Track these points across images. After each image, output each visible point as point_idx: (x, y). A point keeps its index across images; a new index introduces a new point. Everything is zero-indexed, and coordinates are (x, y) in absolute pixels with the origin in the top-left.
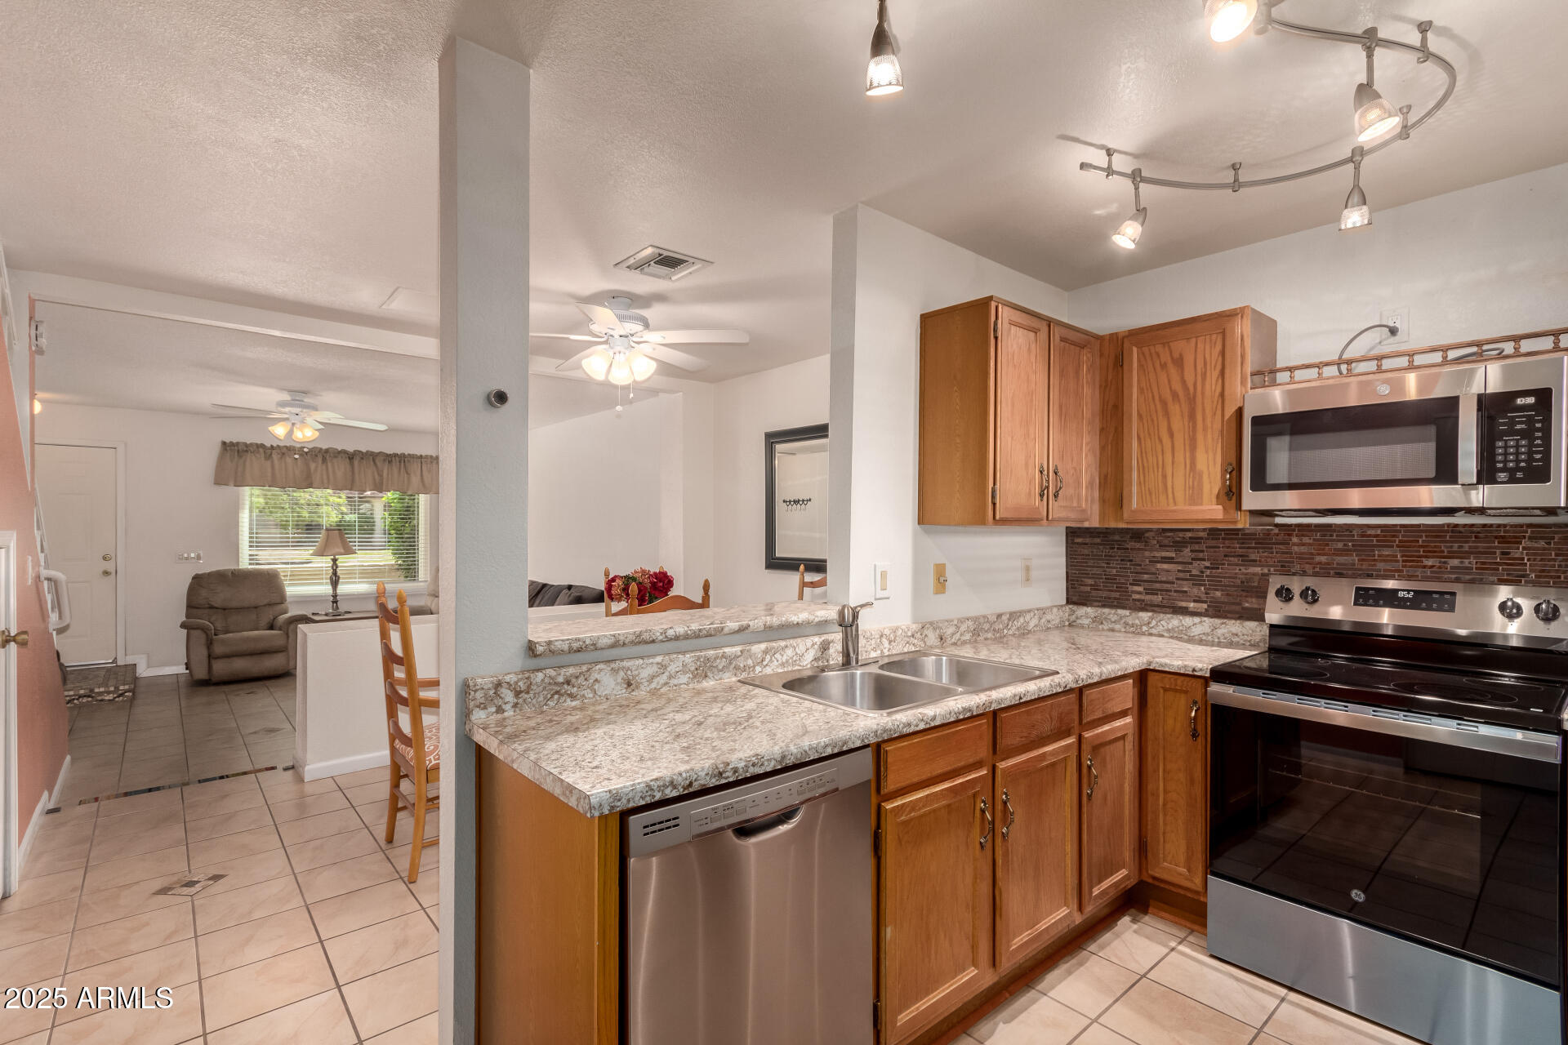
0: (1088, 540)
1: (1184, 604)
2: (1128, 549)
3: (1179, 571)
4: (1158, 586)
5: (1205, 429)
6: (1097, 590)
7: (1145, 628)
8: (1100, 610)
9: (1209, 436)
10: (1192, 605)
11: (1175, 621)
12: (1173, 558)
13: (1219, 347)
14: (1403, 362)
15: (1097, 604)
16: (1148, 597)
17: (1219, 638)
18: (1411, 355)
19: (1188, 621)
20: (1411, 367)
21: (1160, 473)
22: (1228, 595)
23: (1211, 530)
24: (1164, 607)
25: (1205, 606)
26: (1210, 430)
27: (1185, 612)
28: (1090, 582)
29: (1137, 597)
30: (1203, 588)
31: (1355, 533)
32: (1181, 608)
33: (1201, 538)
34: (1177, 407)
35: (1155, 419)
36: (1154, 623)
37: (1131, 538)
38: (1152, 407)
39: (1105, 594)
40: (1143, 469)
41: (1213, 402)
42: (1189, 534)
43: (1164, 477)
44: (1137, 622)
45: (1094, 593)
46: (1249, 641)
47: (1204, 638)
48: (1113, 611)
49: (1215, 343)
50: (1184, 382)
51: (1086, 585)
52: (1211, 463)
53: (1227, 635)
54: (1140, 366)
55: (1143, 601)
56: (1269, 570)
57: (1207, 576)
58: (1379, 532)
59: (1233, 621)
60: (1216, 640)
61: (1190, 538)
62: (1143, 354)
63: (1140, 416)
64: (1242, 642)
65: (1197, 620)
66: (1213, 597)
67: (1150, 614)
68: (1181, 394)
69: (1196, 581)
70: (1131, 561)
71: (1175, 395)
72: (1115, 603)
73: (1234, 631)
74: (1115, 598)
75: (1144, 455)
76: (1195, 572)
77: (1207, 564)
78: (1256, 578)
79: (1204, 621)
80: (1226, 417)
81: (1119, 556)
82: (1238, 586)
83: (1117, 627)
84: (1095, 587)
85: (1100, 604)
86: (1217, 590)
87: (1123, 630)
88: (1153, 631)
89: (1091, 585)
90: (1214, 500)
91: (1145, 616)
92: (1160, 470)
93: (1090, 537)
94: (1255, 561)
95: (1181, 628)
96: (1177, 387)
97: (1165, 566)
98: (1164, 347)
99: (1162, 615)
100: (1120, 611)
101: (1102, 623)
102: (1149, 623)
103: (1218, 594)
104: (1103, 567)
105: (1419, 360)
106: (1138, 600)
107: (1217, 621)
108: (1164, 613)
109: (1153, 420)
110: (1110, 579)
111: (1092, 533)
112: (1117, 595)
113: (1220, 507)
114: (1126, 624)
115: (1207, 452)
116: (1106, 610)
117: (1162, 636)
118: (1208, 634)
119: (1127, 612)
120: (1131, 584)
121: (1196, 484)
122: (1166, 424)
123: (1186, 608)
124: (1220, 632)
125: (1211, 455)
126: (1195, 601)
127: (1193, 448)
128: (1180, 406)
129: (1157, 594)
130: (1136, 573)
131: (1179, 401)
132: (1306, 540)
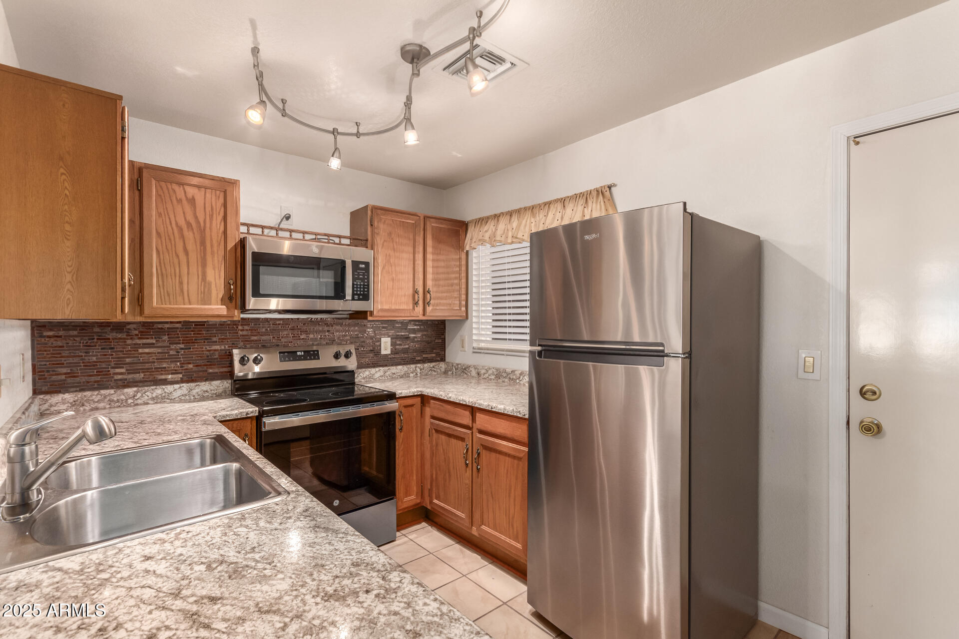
0: (61, 333)
1: (163, 377)
2: (109, 339)
3: (158, 353)
4: (140, 367)
5: (213, 253)
6: (74, 377)
7: (130, 401)
8: (80, 395)
9: (216, 258)
10: (170, 376)
11: (159, 391)
12: (154, 344)
13: (222, 200)
14: (287, 234)
15: (72, 389)
16: (130, 376)
17: (194, 396)
18: (291, 231)
19: (169, 388)
20: (291, 238)
21: (177, 281)
22: (197, 366)
23: (185, 322)
24: (146, 381)
25: (181, 376)
26: (216, 255)
27: (165, 382)
28: (64, 370)
29: (120, 377)
30: (178, 364)
31: (271, 322)
32: (161, 380)
33: (178, 328)
34: (191, 234)
35: (172, 238)
36: (139, 395)
37: (111, 329)
38: (170, 228)
39: (84, 379)
40: (162, 275)
41: (218, 236)
42: (167, 326)
43: (181, 283)
44: (123, 397)
45: (70, 380)
46: (216, 394)
47: (183, 398)
48: (96, 393)
49: (219, 197)
50: (196, 218)
51: (61, 374)
52: (217, 277)
53: (200, 393)
54: (158, 195)
55: (126, 379)
56: (225, 347)
57: (181, 355)
58: (281, 322)
59: (204, 383)
60: (192, 398)
61: (168, 328)
62: (161, 187)
63: (158, 234)
64: (210, 395)
65: (177, 386)
66: (186, 369)
67: (135, 389)
68: (194, 225)
69: (174, 359)
70: (113, 348)
71: (189, 225)
72: (96, 386)
73: (205, 389)
74: (95, 382)
75: (163, 265)
76: (172, 352)
77: (182, 346)
78: (217, 353)
79: (183, 386)
80: (229, 248)
81: (99, 346)
82: (205, 359)
83: (101, 405)
84: (71, 375)
85: (78, 389)
86: (190, 363)
87: (108, 406)
88: (139, 401)
89: (65, 374)
90: (219, 302)
91: (130, 391)
92: (177, 278)
93: (63, 330)
94: (216, 342)
95: (163, 395)
96: (190, 218)
97: (147, 350)
98: (180, 187)
99: (146, 388)
100: (103, 392)
101: (83, 405)
102: (134, 396)
103: (191, 366)
104: (82, 356)
105: (294, 235)
106: (120, 380)
107: (192, 385)
108: (147, 386)
109: (170, 239)
110: (90, 365)
111: (67, 326)
112: (98, 378)
113: (224, 307)
114: (111, 401)
115: (214, 269)
116: (88, 393)
117: (148, 404)
118: (186, 395)
119: (112, 391)
120: (113, 368)
121: (206, 290)
122: (182, 244)
123: (166, 380)
124: (194, 392)
125: (217, 271)
126: (172, 374)
127: (204, 265)
128: (194, 233)
129: (139, 373)
130: (118, 358)
131: (192, 229)
132: (246, 327)
